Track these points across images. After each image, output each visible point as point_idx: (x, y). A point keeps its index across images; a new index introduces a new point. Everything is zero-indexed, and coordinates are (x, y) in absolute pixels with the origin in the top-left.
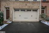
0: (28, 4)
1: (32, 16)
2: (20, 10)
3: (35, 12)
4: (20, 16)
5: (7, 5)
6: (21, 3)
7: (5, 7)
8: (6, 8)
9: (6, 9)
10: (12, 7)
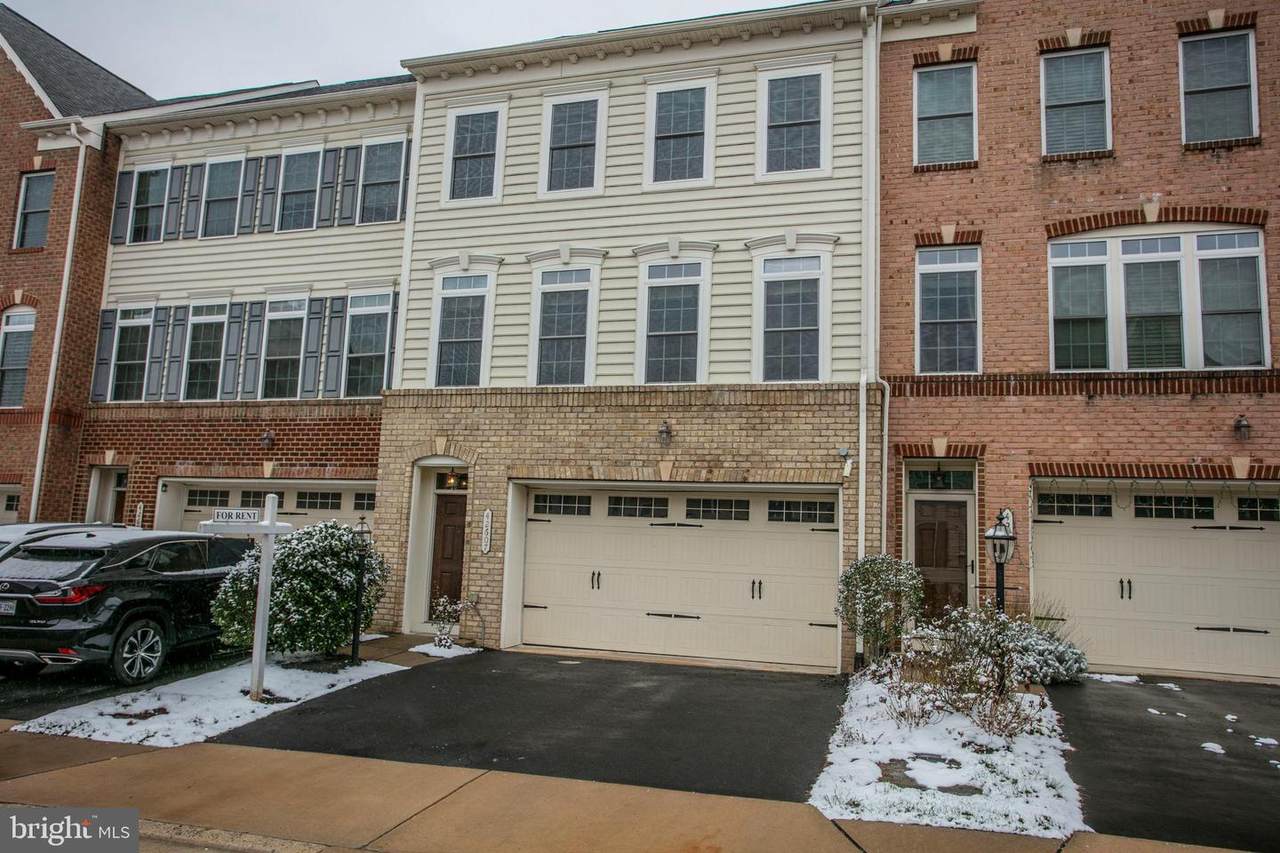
0: (693, 433)
1: (757, 588)
2: (599, 507)
3: (799, 537)
4: (596, 579)
5: (441, 443)
6: (610, 420)
7: (425, 471)
8: (441, 480)
9: (433, 491)
10: (498, 471)
